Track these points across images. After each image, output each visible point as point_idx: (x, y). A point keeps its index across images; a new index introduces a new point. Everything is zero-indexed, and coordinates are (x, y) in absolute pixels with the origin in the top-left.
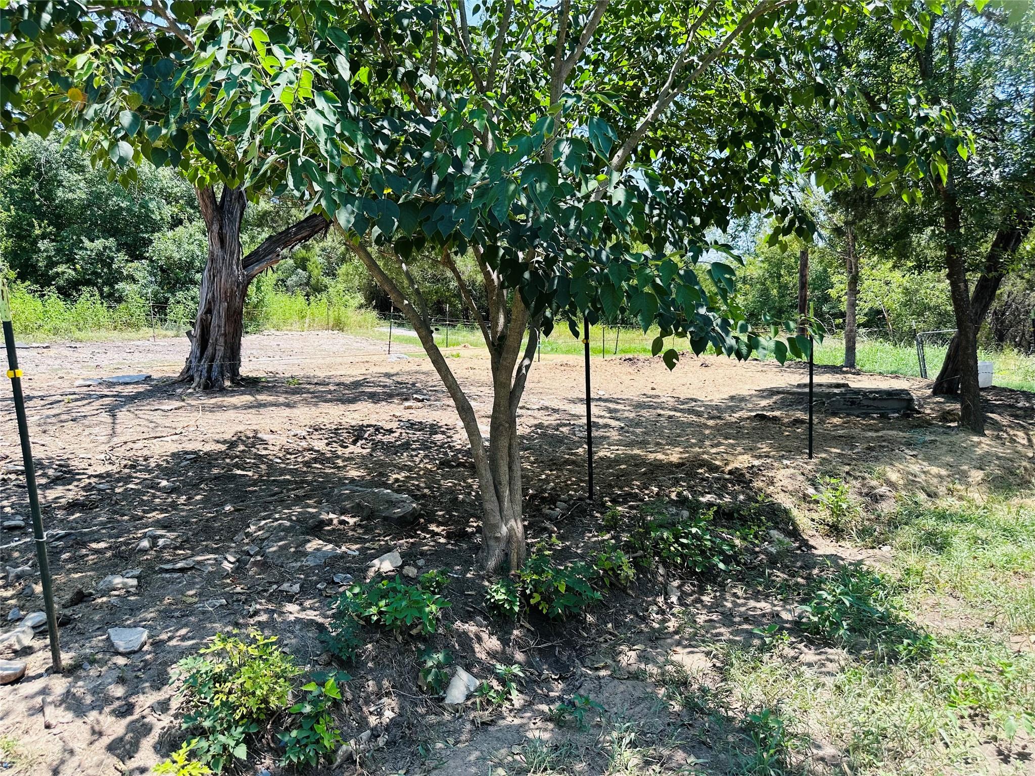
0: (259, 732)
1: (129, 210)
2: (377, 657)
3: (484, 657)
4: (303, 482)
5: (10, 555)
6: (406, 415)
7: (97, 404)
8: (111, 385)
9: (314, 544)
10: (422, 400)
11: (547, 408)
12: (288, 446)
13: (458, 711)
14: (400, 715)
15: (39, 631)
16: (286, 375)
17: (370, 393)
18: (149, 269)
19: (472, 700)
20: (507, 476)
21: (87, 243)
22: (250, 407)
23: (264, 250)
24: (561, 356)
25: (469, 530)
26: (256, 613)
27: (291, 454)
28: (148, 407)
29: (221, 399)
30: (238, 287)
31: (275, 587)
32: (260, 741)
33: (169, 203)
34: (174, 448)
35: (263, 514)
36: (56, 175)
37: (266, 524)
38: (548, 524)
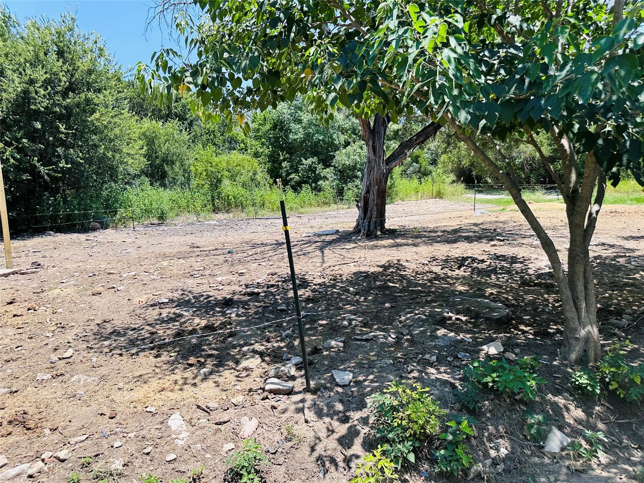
0: (420, 447)
1: (323, 140)
2: (492, 410)
3: (572, 423)
4: (429, 292)
5: (282, 325)
6: (493, 251)
7: (314, 246)
8: (319, 235)
9: (441, 332)
10: (503, 240)
11: (603, 244)
12: (417, 270)
13: (555, 458)
14: (512, 453)
15: (298, 367)
16: (410, 227)
17: (466, 236)
18: (334, 172)
19: (566, 452)
20: (583, 294)
21: (304, 161)
22: (393, 247)
23: (398, 152)
24: (609, 205)
25: (551, 331)
26: (412, 371)
27: (419, 274)
28: (339, 247)
29: (376, 242)
30: (383, 176)
31: (420, 356)
32: (421, 453)
33: (343, 134)
34: (355, 270)
35: (408, 310)
36: (289, 127)
37: (411, 316)
38: (616, 331)
